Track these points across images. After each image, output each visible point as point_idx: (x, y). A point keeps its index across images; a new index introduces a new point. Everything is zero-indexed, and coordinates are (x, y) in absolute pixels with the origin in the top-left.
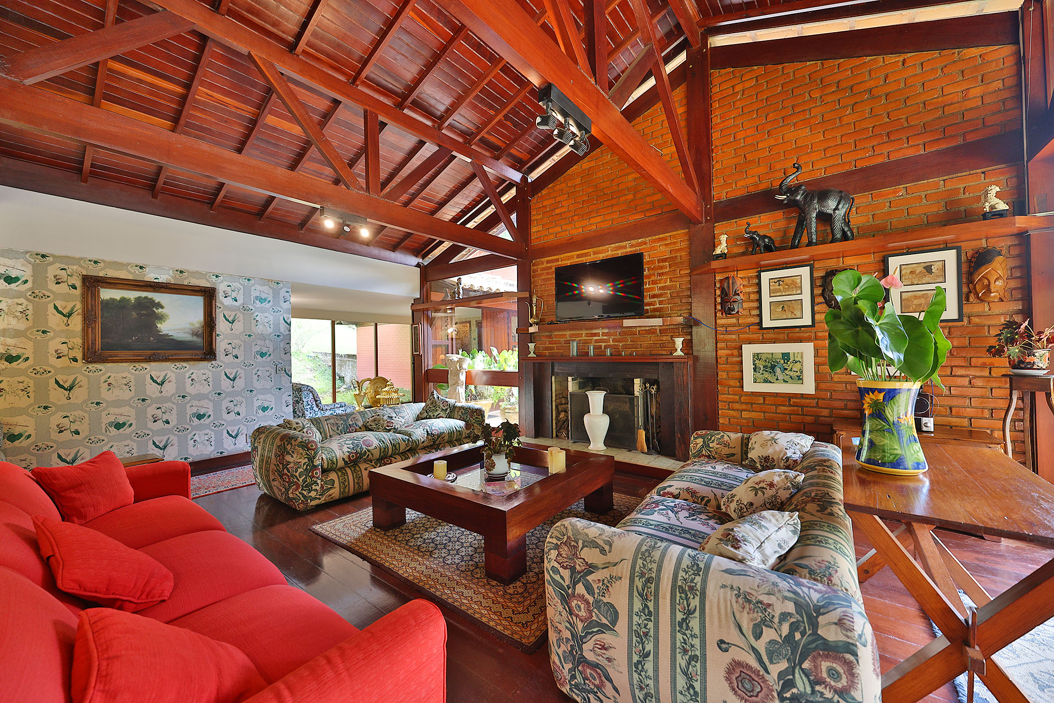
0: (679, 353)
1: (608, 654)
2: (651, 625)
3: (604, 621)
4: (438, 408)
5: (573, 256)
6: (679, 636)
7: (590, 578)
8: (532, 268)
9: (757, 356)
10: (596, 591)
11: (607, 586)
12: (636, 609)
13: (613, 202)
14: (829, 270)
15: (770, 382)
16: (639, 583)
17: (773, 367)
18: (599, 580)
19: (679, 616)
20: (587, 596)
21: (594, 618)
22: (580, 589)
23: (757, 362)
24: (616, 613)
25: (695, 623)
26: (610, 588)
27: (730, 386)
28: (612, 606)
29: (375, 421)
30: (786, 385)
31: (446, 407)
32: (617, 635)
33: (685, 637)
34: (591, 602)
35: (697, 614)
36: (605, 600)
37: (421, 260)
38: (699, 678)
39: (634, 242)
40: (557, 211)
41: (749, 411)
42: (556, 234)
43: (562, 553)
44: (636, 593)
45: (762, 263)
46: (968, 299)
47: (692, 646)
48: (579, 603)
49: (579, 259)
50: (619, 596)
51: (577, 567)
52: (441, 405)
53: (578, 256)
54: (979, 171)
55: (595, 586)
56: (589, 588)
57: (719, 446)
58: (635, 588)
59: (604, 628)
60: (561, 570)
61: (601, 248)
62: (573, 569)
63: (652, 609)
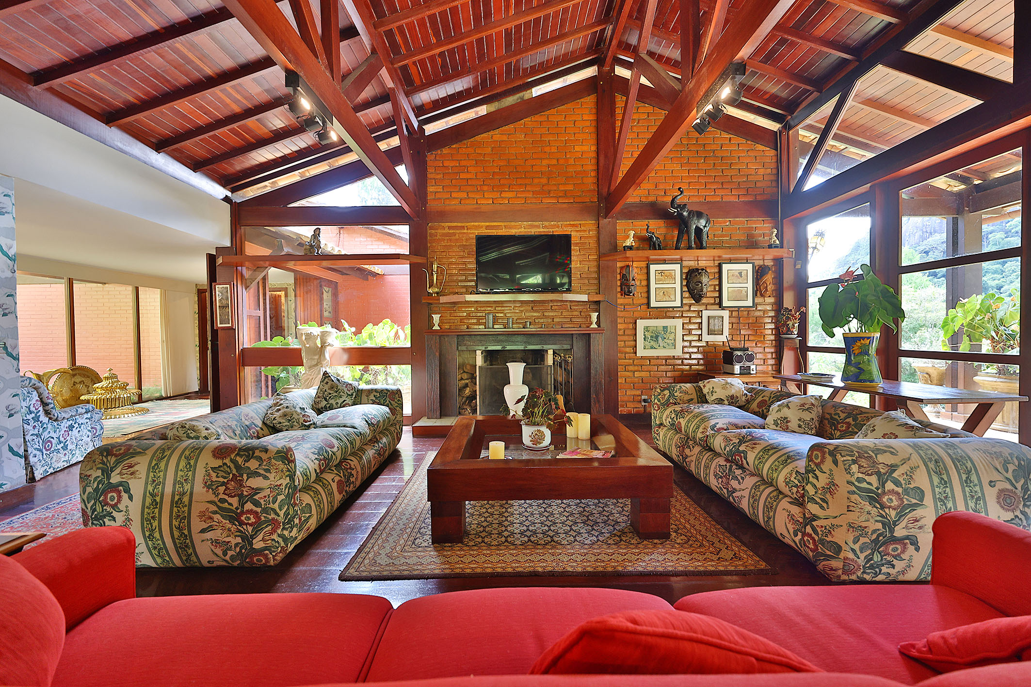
0: (594, 326)
1: (919, 524)
2: (948, 490)
3: (914, 501)
4: (341, 393)
5: (482, 227)
6: (967, 489)
7: (895, 475)
8: (429, 231)
9: (647, 329)
10: (903, 482)
11: (911, 476)
12: (936, 483)
13: (527, 181)
14: (691, 268)
15: (655, 348)
16: (931, 465)
17: (657, 337)
18: (903, 474)
19: (964, 477)
20: (896, 489)
21: (906, 502)
22: (889, 486)
23: (646, 333)
24: (922, 492)
25: (974, 478)
26: (914, 477)
27: (626, 353)
28: (918, 488)
29: (285, 416)
30: (664, 350)
31: (351, 391)
32: (927, 507)
33: (971, 488)
34: (901, 492)
35: (973, 471)
36: (911, 486)
37: (229, 194)
38: (983, 510)
39: (547, 223)
40: (463, 176)
41: (639, 371)
42: (461, 199)
43: (862, 464)
44: (932, 473)
45: (651, 257)
46: (756, 295)
47: (976, 492)
48: (891, 497)
49: (489, 231)
50: (922, 480)
51: (882, 470)
52: (345, 389)
53: (487, 227)
54: (761, 219)
55: (901, 479)
56: (897, 483)
57: (681, 394)
58: (931, 470)
59: (913, 507)
60: (866, 478)
61: (513, 224)
62: (878, 473)
63: (946, 479)
